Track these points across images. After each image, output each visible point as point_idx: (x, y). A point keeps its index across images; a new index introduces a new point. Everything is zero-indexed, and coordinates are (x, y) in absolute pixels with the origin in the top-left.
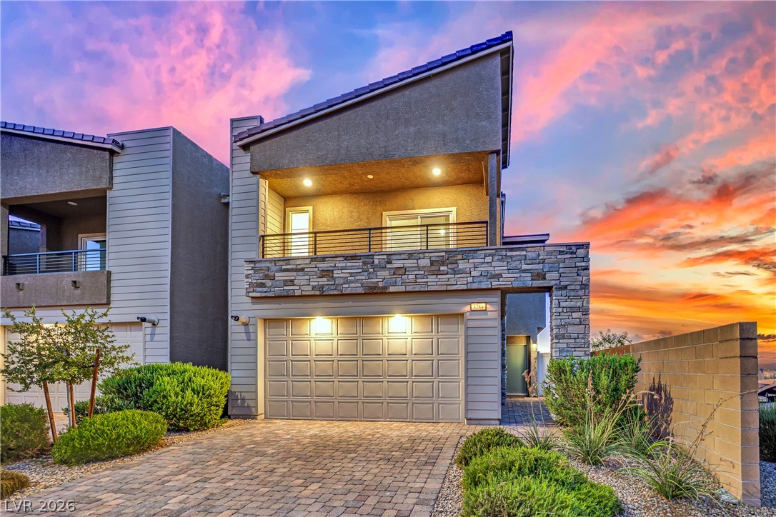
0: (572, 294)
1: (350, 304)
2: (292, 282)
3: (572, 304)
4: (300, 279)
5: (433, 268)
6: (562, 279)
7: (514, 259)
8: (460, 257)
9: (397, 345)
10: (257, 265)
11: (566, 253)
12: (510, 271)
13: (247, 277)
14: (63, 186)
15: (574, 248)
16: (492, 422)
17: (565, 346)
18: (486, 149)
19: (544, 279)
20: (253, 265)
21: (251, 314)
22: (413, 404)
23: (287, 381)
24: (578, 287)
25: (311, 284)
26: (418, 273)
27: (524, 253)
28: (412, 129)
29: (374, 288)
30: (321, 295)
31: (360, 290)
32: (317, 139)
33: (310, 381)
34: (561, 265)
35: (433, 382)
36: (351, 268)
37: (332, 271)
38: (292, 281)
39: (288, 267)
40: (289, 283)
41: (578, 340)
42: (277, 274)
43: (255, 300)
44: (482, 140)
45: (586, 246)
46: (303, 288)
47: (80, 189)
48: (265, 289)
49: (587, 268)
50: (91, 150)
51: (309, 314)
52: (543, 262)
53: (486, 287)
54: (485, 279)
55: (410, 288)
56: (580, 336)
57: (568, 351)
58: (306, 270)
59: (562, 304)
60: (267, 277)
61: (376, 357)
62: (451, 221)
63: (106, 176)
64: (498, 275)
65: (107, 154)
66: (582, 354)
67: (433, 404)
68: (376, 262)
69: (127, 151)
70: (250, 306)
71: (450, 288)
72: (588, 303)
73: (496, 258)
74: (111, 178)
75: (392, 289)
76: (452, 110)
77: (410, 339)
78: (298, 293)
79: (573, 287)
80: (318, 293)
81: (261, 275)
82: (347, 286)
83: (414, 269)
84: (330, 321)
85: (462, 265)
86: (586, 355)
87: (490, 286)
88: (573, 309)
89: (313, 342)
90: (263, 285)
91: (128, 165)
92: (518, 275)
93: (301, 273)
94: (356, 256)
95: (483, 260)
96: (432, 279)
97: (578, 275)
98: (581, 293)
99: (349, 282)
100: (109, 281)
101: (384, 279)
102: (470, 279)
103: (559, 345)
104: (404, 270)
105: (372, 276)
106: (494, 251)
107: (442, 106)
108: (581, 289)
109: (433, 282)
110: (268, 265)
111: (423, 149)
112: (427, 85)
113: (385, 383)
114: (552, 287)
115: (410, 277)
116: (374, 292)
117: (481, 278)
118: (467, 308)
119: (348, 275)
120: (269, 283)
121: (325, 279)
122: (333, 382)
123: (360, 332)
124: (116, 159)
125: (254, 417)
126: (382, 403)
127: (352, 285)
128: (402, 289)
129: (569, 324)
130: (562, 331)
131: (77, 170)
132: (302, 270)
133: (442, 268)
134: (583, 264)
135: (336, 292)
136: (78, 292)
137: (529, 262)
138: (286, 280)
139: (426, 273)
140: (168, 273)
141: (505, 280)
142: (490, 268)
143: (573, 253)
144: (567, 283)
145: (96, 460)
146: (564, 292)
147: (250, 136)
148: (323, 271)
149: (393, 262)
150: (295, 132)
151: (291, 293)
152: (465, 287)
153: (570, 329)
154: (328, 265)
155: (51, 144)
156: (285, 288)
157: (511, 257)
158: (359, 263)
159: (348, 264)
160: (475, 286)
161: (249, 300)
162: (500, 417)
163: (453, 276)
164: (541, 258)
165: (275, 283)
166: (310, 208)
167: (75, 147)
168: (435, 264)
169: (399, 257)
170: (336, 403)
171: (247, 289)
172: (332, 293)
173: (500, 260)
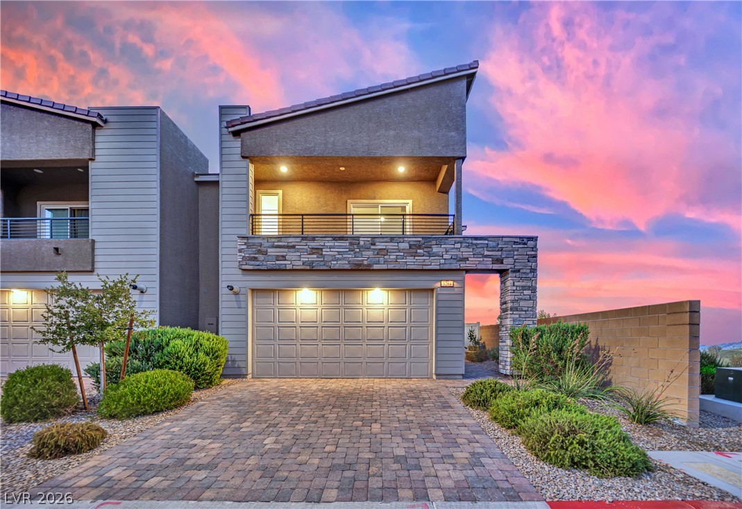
0: (524, 276)
1: (335, 278)
2: (284, 258)
3: (524, 284)
4: (292, 255)
5: (412, 251)
6: (516, 264)
7: (478, 246)
8: (434, 242)
9: (376, 314)
10: (250, 241)
11: (520, 244)
12: (475, 256)
13: (240, 251)
14: (40, 153)
15: (525, 240)
16: (457, 377)
17: (517, 316)
18: (455, 155)
19: (502, 263)
20: (246, 241)
21: (241, 285)
22: (389, 363)
23: (273, 345)
24: (529, 271)
25: (302, 259)
26: (398, 254)
27: (486, 242)
28: (392, 133)
29: (360, 265)
30: (311, 270)
31: (347, 267)
32: (306, 133)
33: (296, 345)
34: (516, 253)
35: (406, 345)
36: (339, 247)
37: (322, 249)
38: (283, 256)
39: (280, 244)
40: (281, 258)
41: (527, 312)
42: (269, 250)
43: (245, 273)
44: (451, 148)
45: (534, 239)
46: (294, 263)
47: (59, 158)
48: (258, 263)
49: (535, 256)
50: (71, 121)
51: (298, 286)
52: (501, 250)
53: (455, 268)
54: (455, 261)
55: (391, 267)
56: (529, 309)
57: (520, 320)
58: (297, 247)
59: (516, 284)
60: (260, 252)
61: (357, 324)
62: (407, 212)
63: (89, 148)
64: (465, 258)
65: (90, 127)
66: (531, 323)
67: (406, 363)
68: (362, 243)
69: (110, 125)
70: (241, 277)
71: (425, 267)
72: (536, 284)
73: (464, 245)
74: (94, 150)
75: (375, 267)
76: (426, 120)
77: (386, 309)
78: (289, 267)
79: (524, 271)
80: (308, 268)
81: (254, 250)
82: (335, 262)
83: (395, 251)
84: (315, 292)
85: (435, 249)
86: (534, 324)
87: (459, 267)
88: (524, 288)
89: (299, 311)
90: (255, 259)
91: (111, 139)
92: (482, 259)
93: (292, 250)
94: (343, 237)
95: (453, 246)
96: (410, 259)
97: (528, 261)
98: (530, 275)
99: (337, 260)
100: (93, 249)
101: (368, 258)
102: (442, 261)
103: (513, 316)
104: (386, 252)
105: (357, 255)
106: (462, 239)
107: (418, 115)
108: (531, 272)
109: (411, 262)
110: (261, 241)
111: (402, 150)
112: (405, 96)
113: (364, 346)
114: (508, 270)
115: (391, 257)
116: (359, 269)
117: (452, 261)
118: (438, 285)
119: (337, 253)
120: (261, 257)
121: (315, 256)
122: (318, 345)
123: (342, 303)
124: (98, 132)
125: (245, 376)
126: (362, 363)
127: (339, 262)
128: (384, 267)
129: (521, 299)
130: (516, 305)
131: (56, 139)
132: (293, 247)
133: (419, 251)
134: (533, 253)
135: (325, 268)
136: (60, 258)
137: (490, 249)
138: (278, 256)
139: (406, 255)
140: (157, 245)
141: (471, 262)
142: (458, 253)
143: (525, 244)
144: (521, 267)
145: (145, 414)
146: (518, 274)
147: (242, 123)
148: (313, 248)
149: (377, 244)
150: (284, 124)
151: (282, 267)
152: (438, 267)
153: (522, 303)
154: (318, 244)
155: (25, 111)
156: (277, 262)
157: (476, 245)
158: (346, 244)
159: (336, 244)
160: (446, 267)
161: (240, 272)
162: (464, 373)
163: (428, 258)
164: (499, 246)
165: (267, 258)
166: (280, 192)
167: (53, 117)
168: (413, 247)
169: (382, 240)
170: (320, 363)
171: (239, 262)
172: (321, 268)
173: (467, 247)
